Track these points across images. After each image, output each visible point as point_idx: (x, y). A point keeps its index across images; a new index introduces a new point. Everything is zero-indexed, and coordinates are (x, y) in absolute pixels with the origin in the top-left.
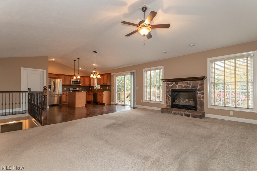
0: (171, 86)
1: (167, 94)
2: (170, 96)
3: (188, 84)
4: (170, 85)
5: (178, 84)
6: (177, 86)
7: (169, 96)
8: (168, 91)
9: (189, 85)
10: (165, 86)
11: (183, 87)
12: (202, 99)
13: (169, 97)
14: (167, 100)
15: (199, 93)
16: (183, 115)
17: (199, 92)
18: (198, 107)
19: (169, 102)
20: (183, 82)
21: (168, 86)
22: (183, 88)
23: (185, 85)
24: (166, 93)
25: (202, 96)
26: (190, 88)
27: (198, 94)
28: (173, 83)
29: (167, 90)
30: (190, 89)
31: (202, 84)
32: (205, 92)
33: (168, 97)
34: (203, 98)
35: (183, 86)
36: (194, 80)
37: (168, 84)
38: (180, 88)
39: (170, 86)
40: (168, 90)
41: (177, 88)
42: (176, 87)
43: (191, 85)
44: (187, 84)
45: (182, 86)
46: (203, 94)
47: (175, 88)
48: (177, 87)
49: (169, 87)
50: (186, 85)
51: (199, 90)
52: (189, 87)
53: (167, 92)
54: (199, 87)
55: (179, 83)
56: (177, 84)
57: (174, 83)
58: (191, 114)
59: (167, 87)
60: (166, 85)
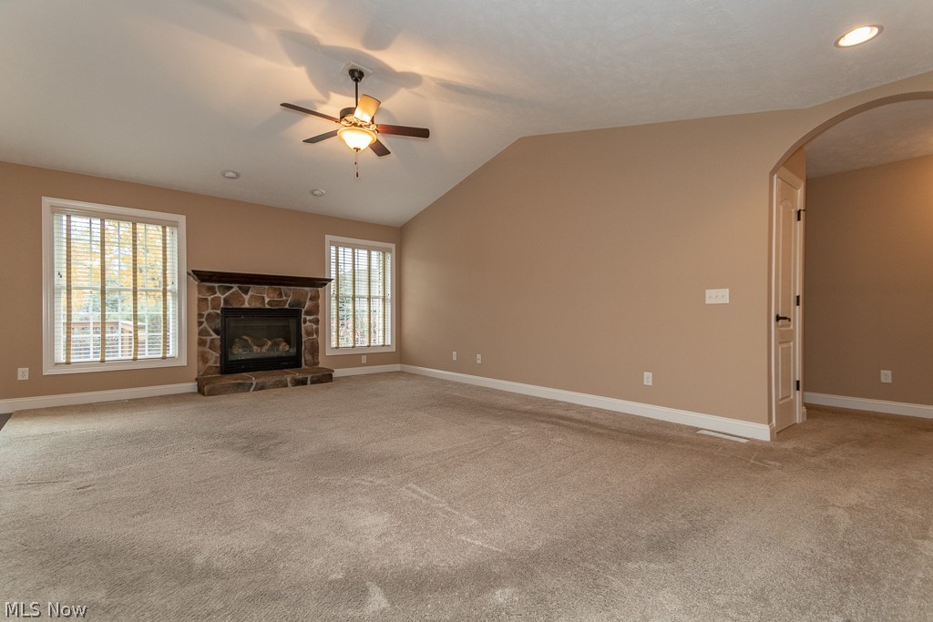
0: (223, 297)
1: (205, 324)
2: (216, 332)
3: (280, 295)
4: (218, 294)
5: (250, 293)
6: (247, 297)
7: (212, 333)
8: (208, 315)
9: (285, 298)
10: (196, 295)
11: (266, 302)
12: (315, 336)
13: (215, 336)
14: (207, 349)
15: (310, 321)
16: (289, 385)
17: (308, 318)
18: (306, 357)
19: (214, 357)
20: (266, 287)
21: (210, 298)
22: (267, 306)
23: (272, 295)
24: (200, 323)
25: (314, 326)
26: (287, 306)
27: (305, 322)
28: (232, 287)
29: (206, 313)
30: (287, 309)
31: (315, 298)
32: (320, 317)
33: (208, 339)
34: (317, 332)
35: (267, 300)
36: (296, 285)
37: (212, 290)
38: (258, 305)
39: (220, 298)
40: (210, 311)
41: (246, 305)
42: (243, 303)
43: (289, 296)
44: (278, 292)
45: (263, 298)
46: (317, 321)
47: (235, 306)
48: (247, 301)
49: (213, 299)
50: (276, 295)
51: (308, 313)
52: (285, 302)
53: (204, 320)
54: (308, 304)
55: (254, 290)
56: (246, 293)
57: (235, 288)
58: (309, 377)
59: (202, 301)
60: (199, 293)
